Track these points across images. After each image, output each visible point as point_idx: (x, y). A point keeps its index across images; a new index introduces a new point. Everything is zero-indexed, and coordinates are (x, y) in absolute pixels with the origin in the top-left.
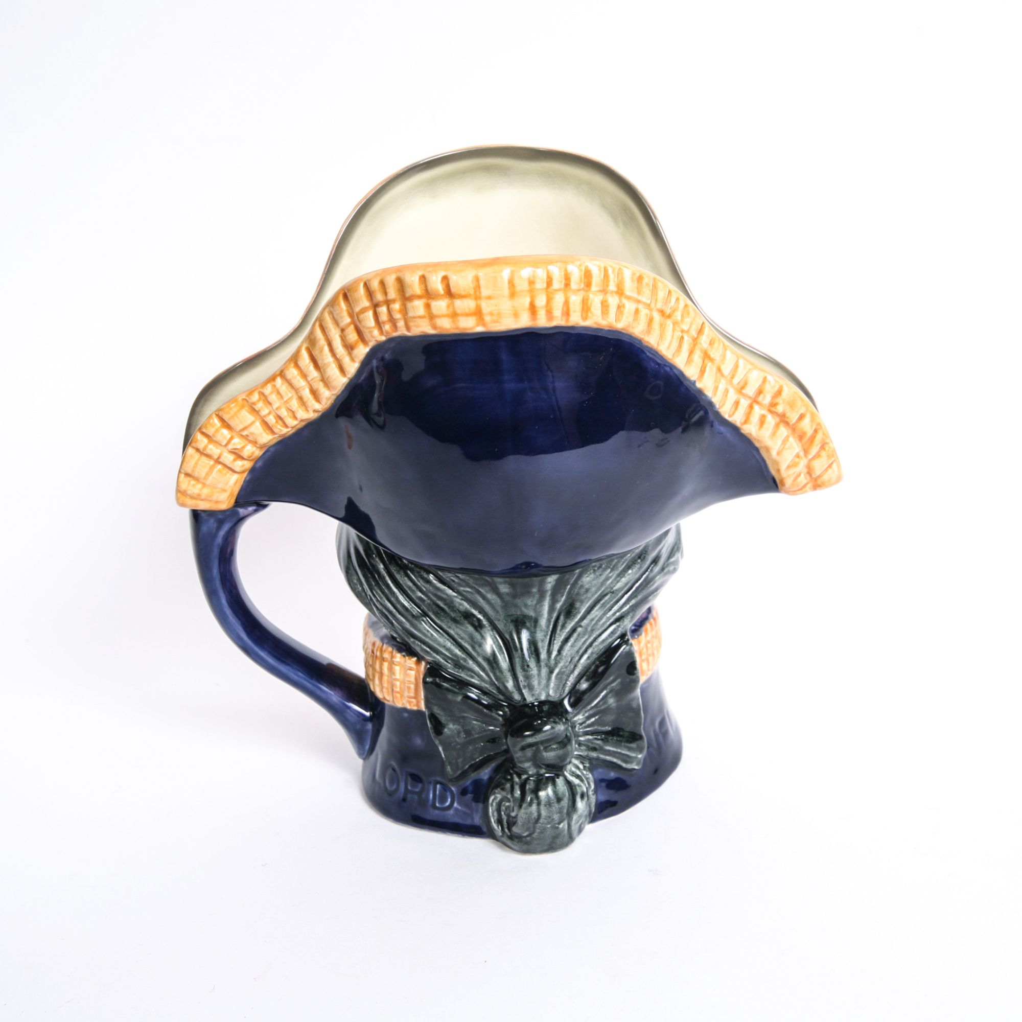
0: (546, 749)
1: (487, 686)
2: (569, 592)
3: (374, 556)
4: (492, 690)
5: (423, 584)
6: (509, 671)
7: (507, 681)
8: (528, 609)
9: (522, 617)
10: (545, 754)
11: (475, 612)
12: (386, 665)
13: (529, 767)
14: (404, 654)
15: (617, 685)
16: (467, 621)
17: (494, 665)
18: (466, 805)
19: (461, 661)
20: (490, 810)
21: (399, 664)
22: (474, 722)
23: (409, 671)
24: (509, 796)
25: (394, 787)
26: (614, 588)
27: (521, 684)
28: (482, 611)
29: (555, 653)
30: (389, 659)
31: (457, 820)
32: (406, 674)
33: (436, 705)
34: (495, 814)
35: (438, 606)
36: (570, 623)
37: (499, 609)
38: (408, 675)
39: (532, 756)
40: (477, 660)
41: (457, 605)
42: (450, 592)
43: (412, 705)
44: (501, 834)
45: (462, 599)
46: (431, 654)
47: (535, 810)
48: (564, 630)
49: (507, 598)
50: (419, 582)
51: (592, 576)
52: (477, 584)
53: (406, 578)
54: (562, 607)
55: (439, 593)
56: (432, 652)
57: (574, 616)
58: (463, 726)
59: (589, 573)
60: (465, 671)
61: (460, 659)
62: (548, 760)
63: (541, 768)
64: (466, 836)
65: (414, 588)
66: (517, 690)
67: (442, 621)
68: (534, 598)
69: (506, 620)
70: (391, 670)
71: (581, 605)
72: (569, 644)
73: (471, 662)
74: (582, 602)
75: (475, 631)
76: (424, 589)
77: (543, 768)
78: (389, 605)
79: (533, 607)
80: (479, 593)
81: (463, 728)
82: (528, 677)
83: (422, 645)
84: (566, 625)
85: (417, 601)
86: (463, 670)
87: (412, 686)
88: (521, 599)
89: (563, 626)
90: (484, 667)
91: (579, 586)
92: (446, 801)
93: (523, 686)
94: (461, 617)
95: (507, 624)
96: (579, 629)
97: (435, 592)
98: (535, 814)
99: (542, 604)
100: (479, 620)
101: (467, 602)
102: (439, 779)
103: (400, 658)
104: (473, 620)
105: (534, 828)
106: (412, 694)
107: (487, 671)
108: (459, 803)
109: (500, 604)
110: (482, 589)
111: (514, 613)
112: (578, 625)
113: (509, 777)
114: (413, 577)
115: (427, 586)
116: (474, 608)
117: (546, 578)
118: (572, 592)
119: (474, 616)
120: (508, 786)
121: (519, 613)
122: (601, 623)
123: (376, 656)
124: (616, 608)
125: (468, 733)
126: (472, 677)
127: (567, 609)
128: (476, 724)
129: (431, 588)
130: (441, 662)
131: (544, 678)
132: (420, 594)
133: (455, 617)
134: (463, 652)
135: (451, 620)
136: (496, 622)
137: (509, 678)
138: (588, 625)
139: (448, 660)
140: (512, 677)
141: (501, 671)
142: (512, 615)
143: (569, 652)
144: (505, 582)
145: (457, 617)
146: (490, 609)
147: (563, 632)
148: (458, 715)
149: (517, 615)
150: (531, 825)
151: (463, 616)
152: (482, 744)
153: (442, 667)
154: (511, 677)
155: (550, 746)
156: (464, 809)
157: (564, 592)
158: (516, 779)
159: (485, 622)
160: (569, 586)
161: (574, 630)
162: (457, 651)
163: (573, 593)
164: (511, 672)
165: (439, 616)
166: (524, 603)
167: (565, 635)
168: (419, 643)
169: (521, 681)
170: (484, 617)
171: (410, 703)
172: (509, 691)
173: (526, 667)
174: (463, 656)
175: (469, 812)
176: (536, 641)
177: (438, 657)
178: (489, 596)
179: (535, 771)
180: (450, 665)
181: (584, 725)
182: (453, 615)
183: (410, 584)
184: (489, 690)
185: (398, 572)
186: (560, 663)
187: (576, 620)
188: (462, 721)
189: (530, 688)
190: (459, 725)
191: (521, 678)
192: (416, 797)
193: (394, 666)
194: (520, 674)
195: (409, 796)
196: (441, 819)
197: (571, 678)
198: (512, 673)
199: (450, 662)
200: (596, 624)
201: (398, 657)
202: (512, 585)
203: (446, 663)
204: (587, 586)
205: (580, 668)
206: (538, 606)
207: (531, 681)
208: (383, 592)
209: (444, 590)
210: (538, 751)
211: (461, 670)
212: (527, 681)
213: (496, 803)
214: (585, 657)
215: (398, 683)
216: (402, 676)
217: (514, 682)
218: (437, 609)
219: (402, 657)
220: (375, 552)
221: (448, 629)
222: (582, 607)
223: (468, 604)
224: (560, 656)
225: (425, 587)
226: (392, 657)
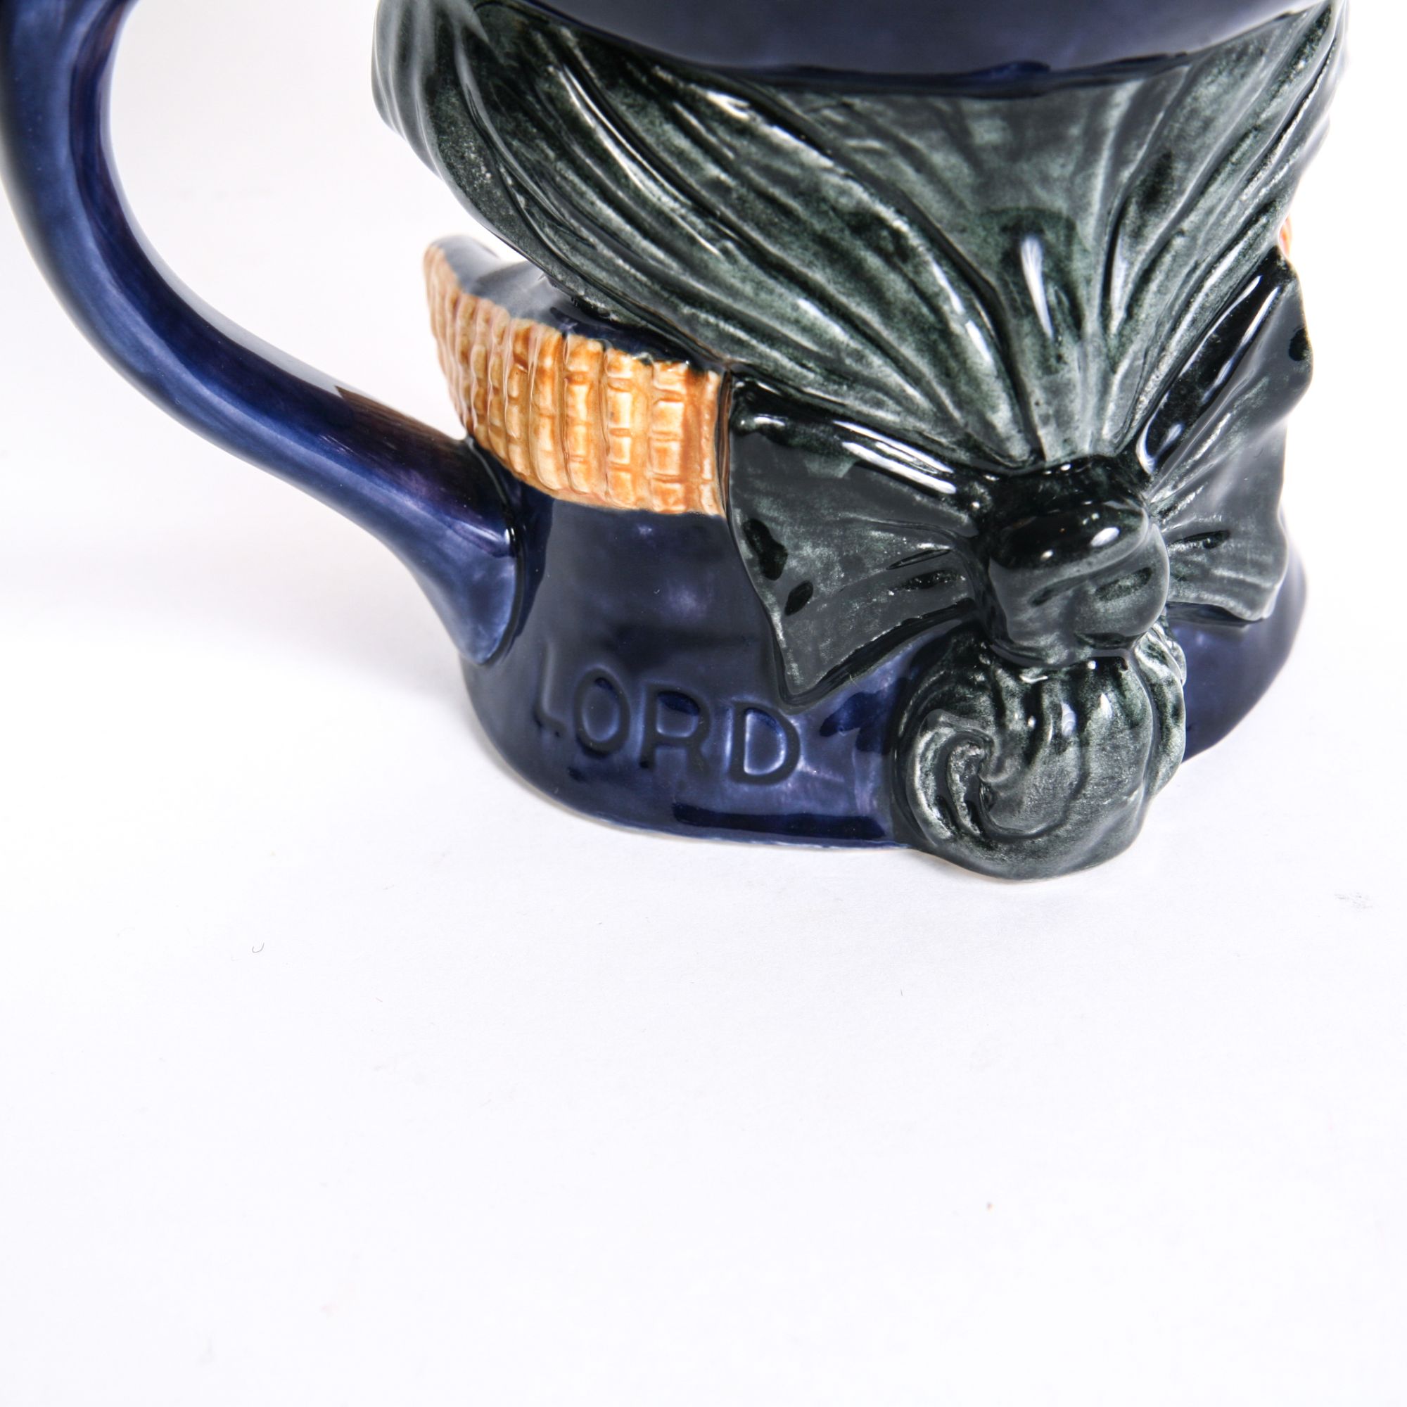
0: (1104, 592)
1: (924, 426)
2: (1158, 135)
3: (551, 69)
4: (936, 438)
5: (728, 138)
6: (998, 377)
7: (994, 408)
8: (1049, 190)
9: (1031, 214)
10: (1100, 605)
11: (887, 213)
12: (581, 392)
13: (1052, 646)
14: (644, 355)
15: (1257, 395)
16: (861, 239)
17: (953, 364)
18: (837, 763)
19: (848, 361)
20: (918, 773)
21: (630, 385)
22: (876, 534)
23: (663, 405)
24: (990, 731)
25: (612, 731)
26: (1264, 116)
27: (1036, 414)
28: (906, 207)
29: (1118, 315)
30: (593, 375)
31: (806, 805)
32: (654, 416)
33: (767, 494)
34: (931, 781)
35: (771, 201)
36: (1156, 225)
37: (965, 196)
38: (661, 416)
39: (1061, 614)
40: (898, 351)
41: (832, 194)
42: (812, 156)
43: (671, 500)
44: (948, 834)
45: (847, 176)
46: (753, 348)
47: (1073, 763)
48: (1139, 248)
49: (993, 162)
50: (714, 133)
51: (1224, 79)
52: (905, 126)
53: (668, 128)
54: (1133, 177)
55: (778, 164)
56: (754, 342)
57: (1167, 203)
58: (839, 549)
59: (1215, 71)
60: (858, 387)
61: (843, 355)
62: (1107, 621)
63: (1081, 643)
64: (833, 847)
65: (695, 154)
66: (1019, 431)
67: (784, 247)
68: (1069, 154)
69: (985, 228)
70: (599, 401)
71: (1187, 170)
72: (1153, 286)
73: (876, 361)
74: (1191, 160)
75: (886, 268)
76: (730, 155)
77: (1087, 644)
78: (609, 212)
79: (1065, 184)
80: (908, 152)
81: (840, 554)
82: (1057, 392)
83: (722, 324)
84: (1146, 231)
85: (704, 193)
86: (850, 387)
87: (675, 447)
88: (1035, 160)
89: (1138, 235)
90: (920, 372)
91: (1185, 111)
92: (771, 754)
93: (1040, 416)
94: (842, 230)
95: (990, 240)
96: (1179, 242)
97: (765, 161)
98: (1074, 775)
99: (1090, 171)
100: (896, 235)
101: (861, 184)
102: (751, 699)
103: (634, 369)
104: (879, 237)
105: (1067, 811)
106: (673, 470)
107: (929, 383)
108: (810, 760)
109: (969, 180)
110: (920, 138)
111: (1010, 204)
112: (1174, 230)
113: (980, 678)
114: (694, 121)
115: (742, 144)
116: (881, 201)
117: (1112, 93)
118: (1165, 132)
119: (880, 222)
120: (984, 701)
121: (1024, 203)
122: (1227, 220)
123: (541, 371)
124: (1262, 175)
125: (852, 564)
126: (879, 405)
127: (1148, 184)
128: (878, 540)
129: (753, 149)
130: (783, 367)
131: (1094, 390)
132: (714, 171)
133: (824, 231)
134: (852, 331)
135: (814, 241)
136: (953, 238)
137: (999, 397)
138: (1198, 228)
139: (805, 362)
140: (1009, 395)
141: (974, 381)
142: (1004, 211)
143: (1153, 309)
144: (992, 114)
145: (832, 230)
146: (938, 197)
147: (1138, 253)
148: (830, 518)
149: (1018, 209)
150: (1059, 805)
151: (849, 225)
152: (892, 593)
153: (786, 384)
154: (1004, 396)
155: (1116, 581)
156: (828, 776)
157: (1146, 134)
158: (1008, 682)
159: (914, 240)
160: (1161, 116)
161: (1164, 246)
162: (836, 331)
163: (1168, 137)
164: (1004, 381)
165: (774, 231)
166: (1041, 172)
167: (1144, 260)
168: (712, 320)
169: (1037, 404)
170: (911, 223)
171: (664, 495)
172: (997, 435)
173: (1053, 361)
174: (854, 345)
175: (840, 780)
176: (1073, 283)
177: (775, 354)
178: (940, 159)
179: (1064, 654)
180: (811, 376)
181: (1171, 514)
182: (818, 226)
183: (683, 143)
184: (926, 438)
185: (640, 111)
186: (1132, 342)
187: (1173, 214)
188: (837, 532)
189: (1062, 420)
190: (828, 546)
191: (1037, 394)
192: (681, 754)
193: (611, 393)
194: (1036, 382)
195: (659, 753)
196: (758, 809)
197: (1151, 384)
198: (1008, 381)
199: (811, 365)
200: (1217, 223)
201: (627, 365)
202: (1014, 122)
203: (798, 369)
204: (1208, 113)
205: (1175, 354)
206: (1078, 180)
207: (1067, 401)
208: (587, 177)
209: (796, 151)
210: (1080, 598)
211: (845, 387)
212: (1055, 402)
213: (935, 752)
214: (1188, 318)
215: (626, 442)
216: (639, 419)
217: (1012, 409)
218: (769, 211)
219: (640, 365)
220: (551, 56)
221: (805, 270)
222: (1190, 174)
223: (866, 189)
224: (1132, 323)
225: (731, 148)
226: (604, 367)
